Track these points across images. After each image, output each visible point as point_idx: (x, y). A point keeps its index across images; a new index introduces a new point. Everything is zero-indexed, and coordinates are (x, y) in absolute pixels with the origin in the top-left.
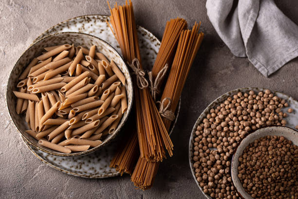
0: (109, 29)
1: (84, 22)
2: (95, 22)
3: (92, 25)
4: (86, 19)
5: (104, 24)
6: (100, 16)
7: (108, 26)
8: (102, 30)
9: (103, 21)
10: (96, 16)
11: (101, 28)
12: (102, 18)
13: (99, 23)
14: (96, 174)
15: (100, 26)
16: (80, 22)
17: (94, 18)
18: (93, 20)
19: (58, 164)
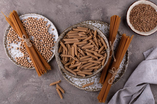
0: (102, 27)
1: (92, 23)
2: (97, 23)
3: (95, 24)
4: (94, 22)
5: (100, 25)
6: (99, 22)
7: (102, 26)
8: (99, 27)
9: (100, 23)
10: (98, 21)
11: (99, 26)
12: (100, 22)
13: (98, 24)
14: (89, 89)
15: (99, 25)
16: (91, 23)
17: (97, 22)
18: (96, 23)
19: (74, 83)
